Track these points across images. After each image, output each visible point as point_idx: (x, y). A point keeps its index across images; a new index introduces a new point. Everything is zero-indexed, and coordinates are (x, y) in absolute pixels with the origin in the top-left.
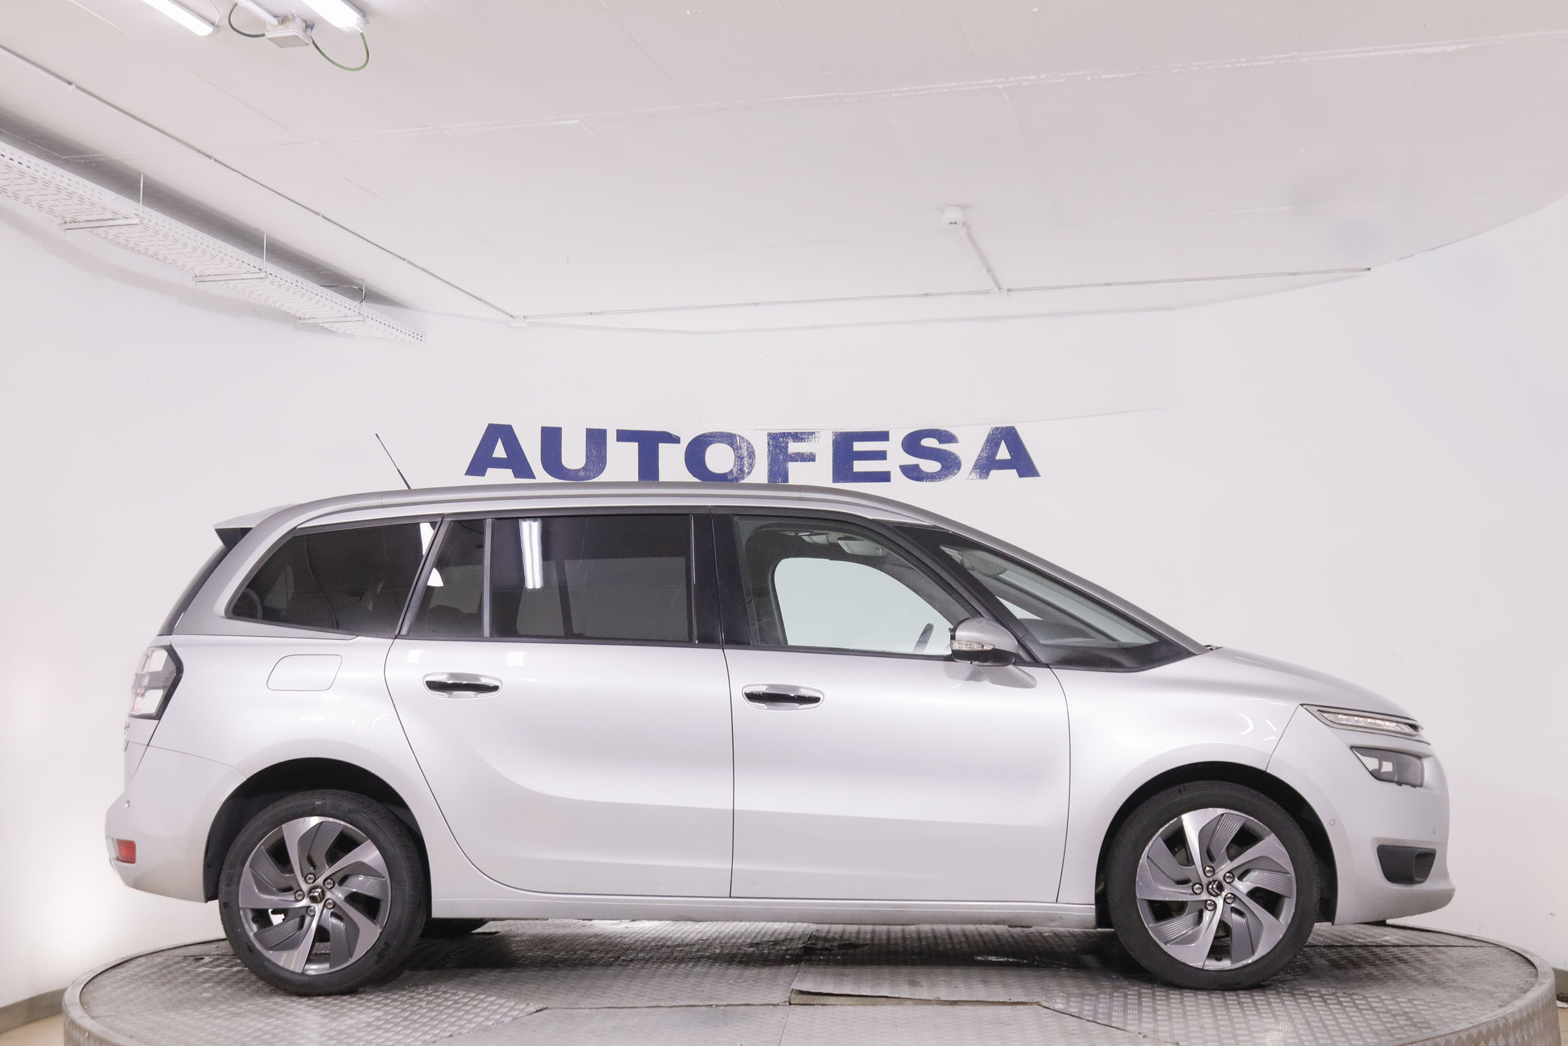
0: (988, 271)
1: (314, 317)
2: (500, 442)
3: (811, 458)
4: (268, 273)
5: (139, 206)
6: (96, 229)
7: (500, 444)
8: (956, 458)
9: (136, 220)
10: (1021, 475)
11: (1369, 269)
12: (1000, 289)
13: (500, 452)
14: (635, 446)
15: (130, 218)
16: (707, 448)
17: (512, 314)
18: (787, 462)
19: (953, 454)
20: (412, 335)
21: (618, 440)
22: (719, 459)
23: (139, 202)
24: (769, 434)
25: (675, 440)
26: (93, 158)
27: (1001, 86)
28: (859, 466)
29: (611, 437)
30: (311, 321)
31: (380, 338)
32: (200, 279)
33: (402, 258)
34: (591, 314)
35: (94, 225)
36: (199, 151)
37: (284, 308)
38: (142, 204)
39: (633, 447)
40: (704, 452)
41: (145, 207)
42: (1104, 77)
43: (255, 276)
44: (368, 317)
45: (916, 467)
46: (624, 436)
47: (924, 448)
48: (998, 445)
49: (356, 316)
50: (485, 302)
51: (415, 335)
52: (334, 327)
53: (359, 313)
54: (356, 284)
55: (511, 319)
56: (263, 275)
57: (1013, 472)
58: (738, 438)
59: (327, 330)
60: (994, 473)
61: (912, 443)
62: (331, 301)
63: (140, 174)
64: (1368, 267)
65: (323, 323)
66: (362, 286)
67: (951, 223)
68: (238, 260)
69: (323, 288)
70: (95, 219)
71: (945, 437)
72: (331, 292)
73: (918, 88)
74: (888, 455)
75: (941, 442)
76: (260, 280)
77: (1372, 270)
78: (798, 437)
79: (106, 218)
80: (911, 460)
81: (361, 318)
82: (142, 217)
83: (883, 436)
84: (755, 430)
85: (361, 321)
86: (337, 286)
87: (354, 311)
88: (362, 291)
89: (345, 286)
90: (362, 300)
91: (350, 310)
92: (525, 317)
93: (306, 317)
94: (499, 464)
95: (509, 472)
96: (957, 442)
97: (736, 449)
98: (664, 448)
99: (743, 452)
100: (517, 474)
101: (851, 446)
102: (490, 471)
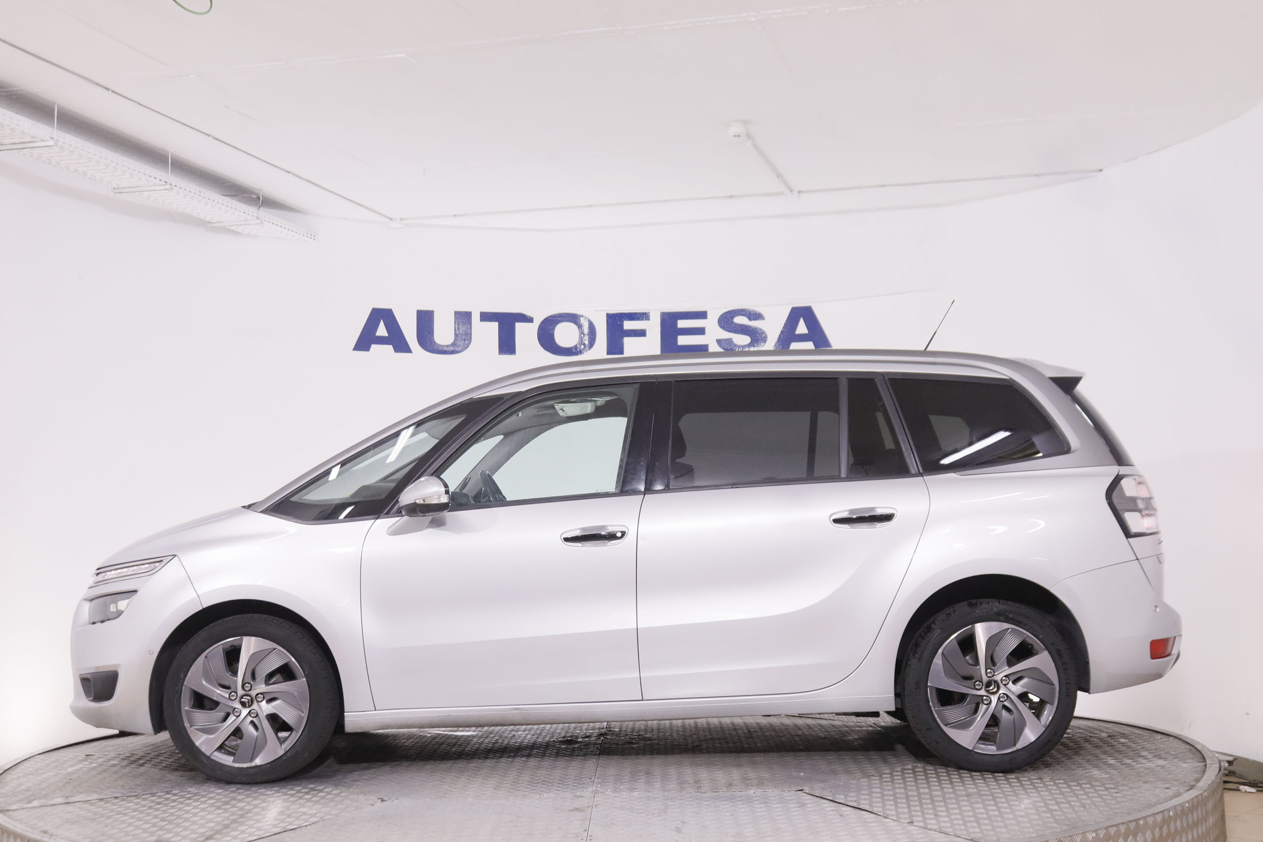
0: (778, 176)
1: (221, 221)
2: (382, 321)
3: (642, 333)
4: (173, 184)
5: (54, 131)
6: (21, 150)
7: (382, 324)
8: (763, 333)
9: (51, 143)
10: (817, 346)
11: (1101, 170)
12: (791, 191)
13: (382, 331)
14: (495, 325)
15: (47, 141)
16: (556, 326)
17: (391, 217)
18: (623, 338)
19: (761, 329)
20: (306, 234)
21: (481, 320)
22: (565, 335)
23: (54, 128)
24: (608, 315)
25: (530, 320)
26: (13, 91)
27: (753, 19)
28: (683, 340)
29: (476, 318)
30: (219, 225)
31: (280, 238)
32: (117, 190)
33: (288, 172)
34: (455, 216)
35: (20, 146)
36: (98, 85)
37: (194, 214)
38: (57, 128)
39: (494, 326)
40: (553, 329)
41: (59, 132)
42: (839, 10)
43: (162, 187)
44: (265, 220)
45: (729, 341)
46: (486, 317)
47: (736, 325)
48: (796, 323)
49: (254, 220)
50: (365, 207)
51: (309, 236)
52: (240, 229)
53: (257, 218)
54: (254, 193)
55: (390, 221)
56: (168, 187)
57: (810, 344)
58: (582, 318)
59: (233, 231)
60: (794, 345)
61: (726, 321)
62: (232, 208)
63: (55, 104)
64: (1100, 168)
65: (229, 226)
66: (260, 195)
67: (735, 136)
68: (145, 174)
69: (223, 197)
70: (18, 142)
71: (756, 316)
72: (232, 200)
73: (684, 21)
74: (707, 331)
75: (750, 319)
76: (167, 191)
77: (1103, 171)
78: (632, 317)
79: (27, 141)
80: (725, 335)
81: (259, 221)
82: (57, 140)
83: (702, 315)
84: (596, 311)
85: (259, 224)
86: (237, 196)
87: (253, 216)
88: (259, 199)
89: (244, 195)
90: (260, 207)
91: (249, 214)
92: (401, 219)
93: (214, 221)
94: (381, 341)
95: (390, 348)
96: (764, 319)
97: (580, 327)
98: (519, 327)
99: (586, 330)
100: (397, 349)
101: (676, 324)
102: (373, 347)
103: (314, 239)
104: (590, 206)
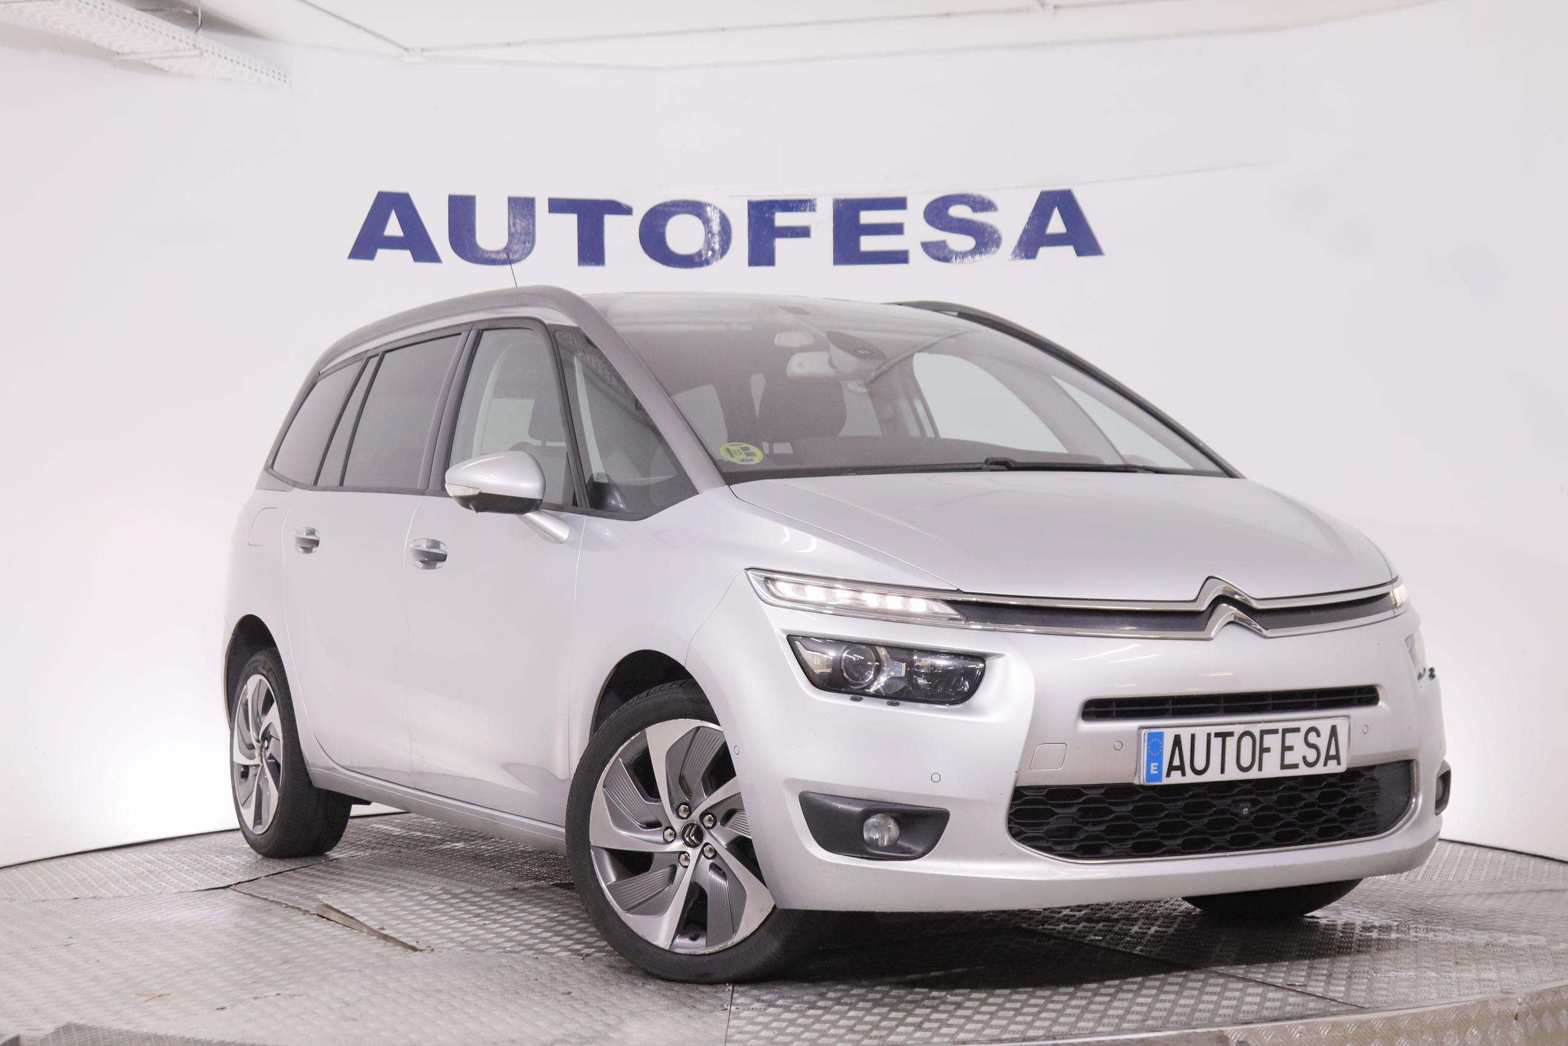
1: (134, 51)
2: (393, 214)
3: (803, 232)
7: (393, 218)
8: (995, 231)
10: (1080, 253)
12: (1043, 5)
13: (393, 228)
14: (572, 219)
16: (668, 220)
17: (406, 46)
18: (773, 239)
19: (992, 227)
20: (271, 74)
21: (551, 211)
22: (683, 234)
24: (750, 203)
25: (627, 211)
28: (868, 243)
29: (541, 208)
30: (133, 57)
31: (226, 79)
34: (509, 44)
37: (94, 40)
39: (570, 221)
40: (664, 226)
44: (207, 51)
45: (942, 245)
46: (557, 206)
47: (953, 219)
48: (1048, 217)
49: (190, 49)
50: (365, 30)
51: (276, 75)
52: (166, 65)
53: (194, 46)
54: (189, 7)
55: (406, 53)
57: (1070, 250)
58: (708, 209)
59: (155, 68)
60: (1044, 252)
61: (937, 213)
62: (153, 30)
65: (150, 59)
66: (198, 11)
69: (141, 13)
71: (982, 205)
72: (153, 17)
74: (906, 229)
75: (975, 210)
78: (788, 206)
80: (936, 235)
81: (197, 52)
83: (899, 203)
84: (731, 197)
85: (197, 56)
86: (162, 10)
87: (187, 43)
88: (197, 16)
89: (174, 10)
90: (198, 29)
91: (180, 40)
92: (423, 50)
93: (126, 50)
94: (393, 243)
95: (407, 254)
96: (996, 209)
97: (706, 221)
98: (611, 222)
99: (716, 227)
100: (417, 257)
101: (857, 217)
102: (381, 253)
103: (285, 81)
104: (723, 29)
